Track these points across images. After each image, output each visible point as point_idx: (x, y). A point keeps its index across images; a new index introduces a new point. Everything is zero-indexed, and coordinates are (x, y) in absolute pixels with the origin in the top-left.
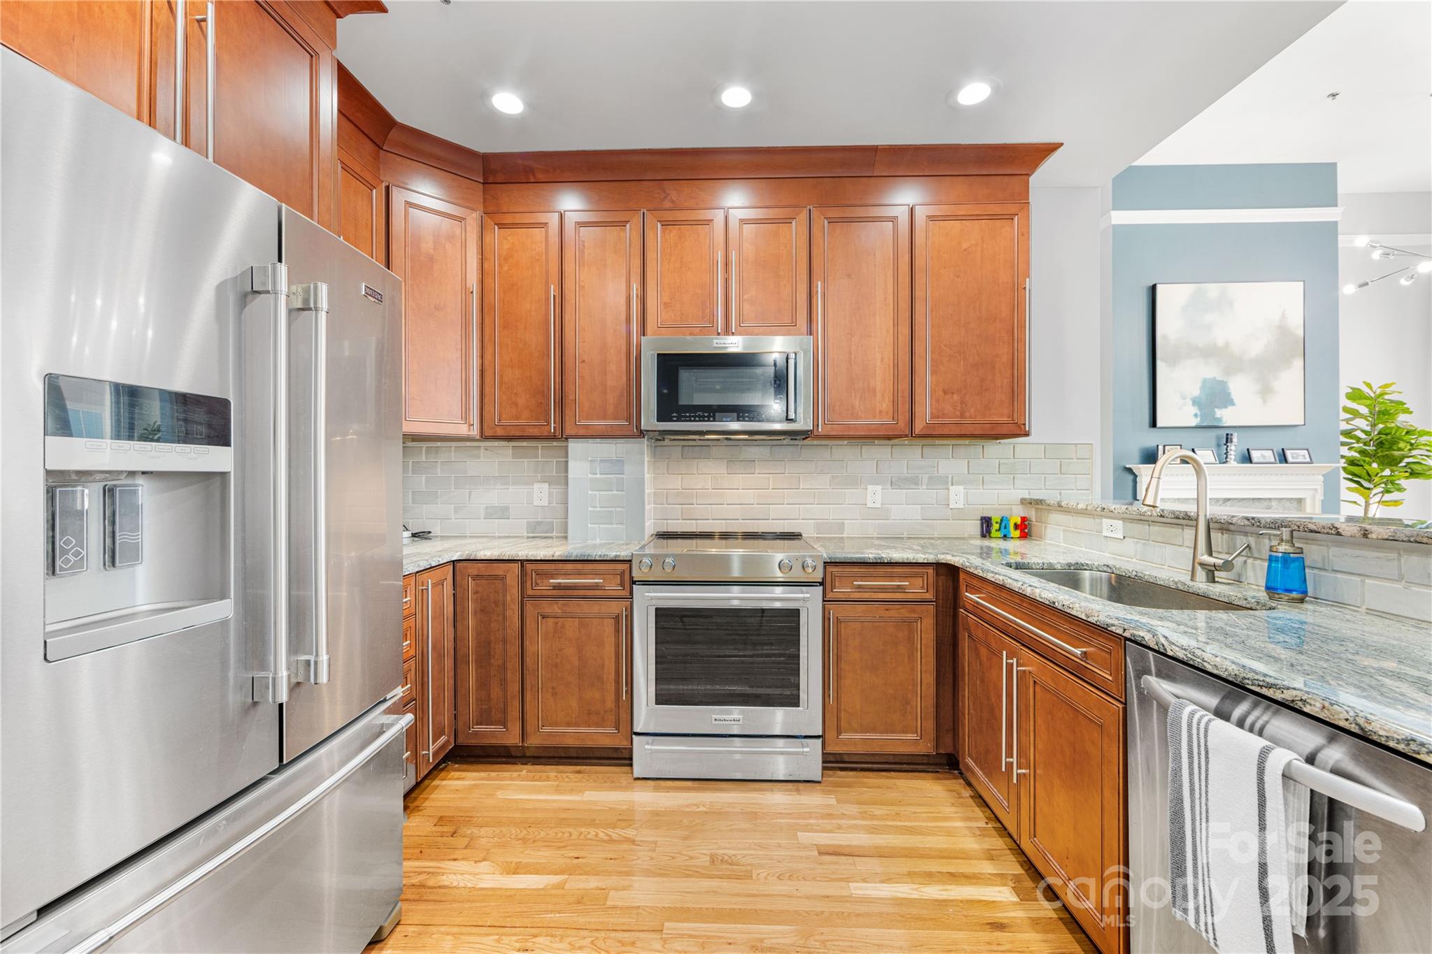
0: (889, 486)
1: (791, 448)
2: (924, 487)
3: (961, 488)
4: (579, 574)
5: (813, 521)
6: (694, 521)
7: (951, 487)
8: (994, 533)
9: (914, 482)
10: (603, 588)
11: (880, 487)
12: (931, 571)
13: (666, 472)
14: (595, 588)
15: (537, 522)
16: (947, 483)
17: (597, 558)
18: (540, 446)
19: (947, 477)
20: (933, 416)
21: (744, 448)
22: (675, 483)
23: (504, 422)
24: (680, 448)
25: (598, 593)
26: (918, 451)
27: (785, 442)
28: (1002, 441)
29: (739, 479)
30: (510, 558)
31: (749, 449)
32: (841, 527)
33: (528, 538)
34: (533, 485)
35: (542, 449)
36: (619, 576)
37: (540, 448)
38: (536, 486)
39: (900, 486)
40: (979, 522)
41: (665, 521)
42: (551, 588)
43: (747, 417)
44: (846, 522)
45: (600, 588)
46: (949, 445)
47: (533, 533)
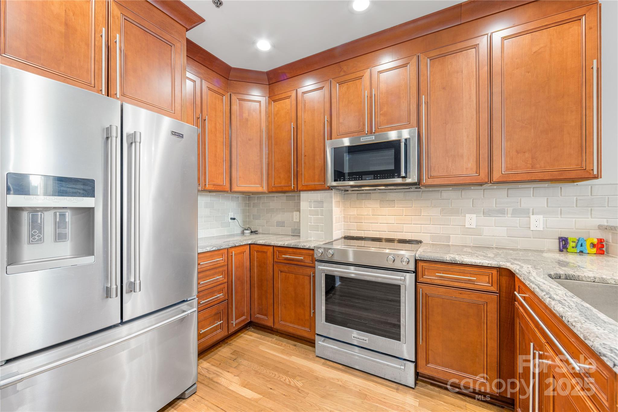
0: (482, 215)
1: (416, 193)
2: (509, 215)
3: (541, 217)
4: (295, 254)
5: (429, 234)
6: (363, 231)
7: (532, 216)
8: (570, 249)
9: (502, 212)
10: (304, 262)
11: (475, 215)
12: (495, 272)
13: (349, 207)
14: (301, 261)
15: (295, 229)
16: (529, 213)
17: (301, 247)
18: (296, 195)
19: (529, 209)
20: (507, 169)
21: (389, 194)
22: (353, 212)
23: (276, 185)
24: (356, 194)
25: (302, 264)
26: (504, 192)
27: (412, 190)
28: (579, 183)
29: (386, 210)
30: (268, 244)
31: (391, 194)
32: (448, 238)
33: (292, 235)
34: (293, 212)
35: (297, 197)
36: (311, 257)
37: (296, 196)
38: (295, 213)
39: (490, 215)
40: (557, 241)
41: (349, 231)
42: (284, 259)
43: (379, 177)
44: (451, 235)
45: (303, 261)
46: (531, 188)
47: (294, 233)
